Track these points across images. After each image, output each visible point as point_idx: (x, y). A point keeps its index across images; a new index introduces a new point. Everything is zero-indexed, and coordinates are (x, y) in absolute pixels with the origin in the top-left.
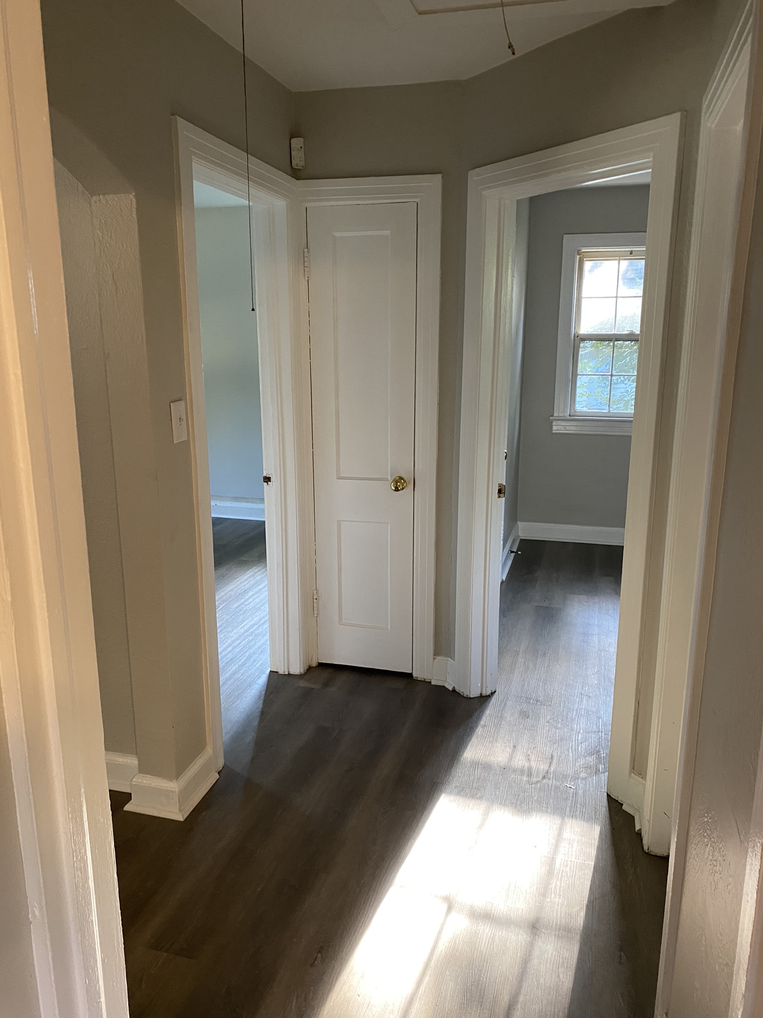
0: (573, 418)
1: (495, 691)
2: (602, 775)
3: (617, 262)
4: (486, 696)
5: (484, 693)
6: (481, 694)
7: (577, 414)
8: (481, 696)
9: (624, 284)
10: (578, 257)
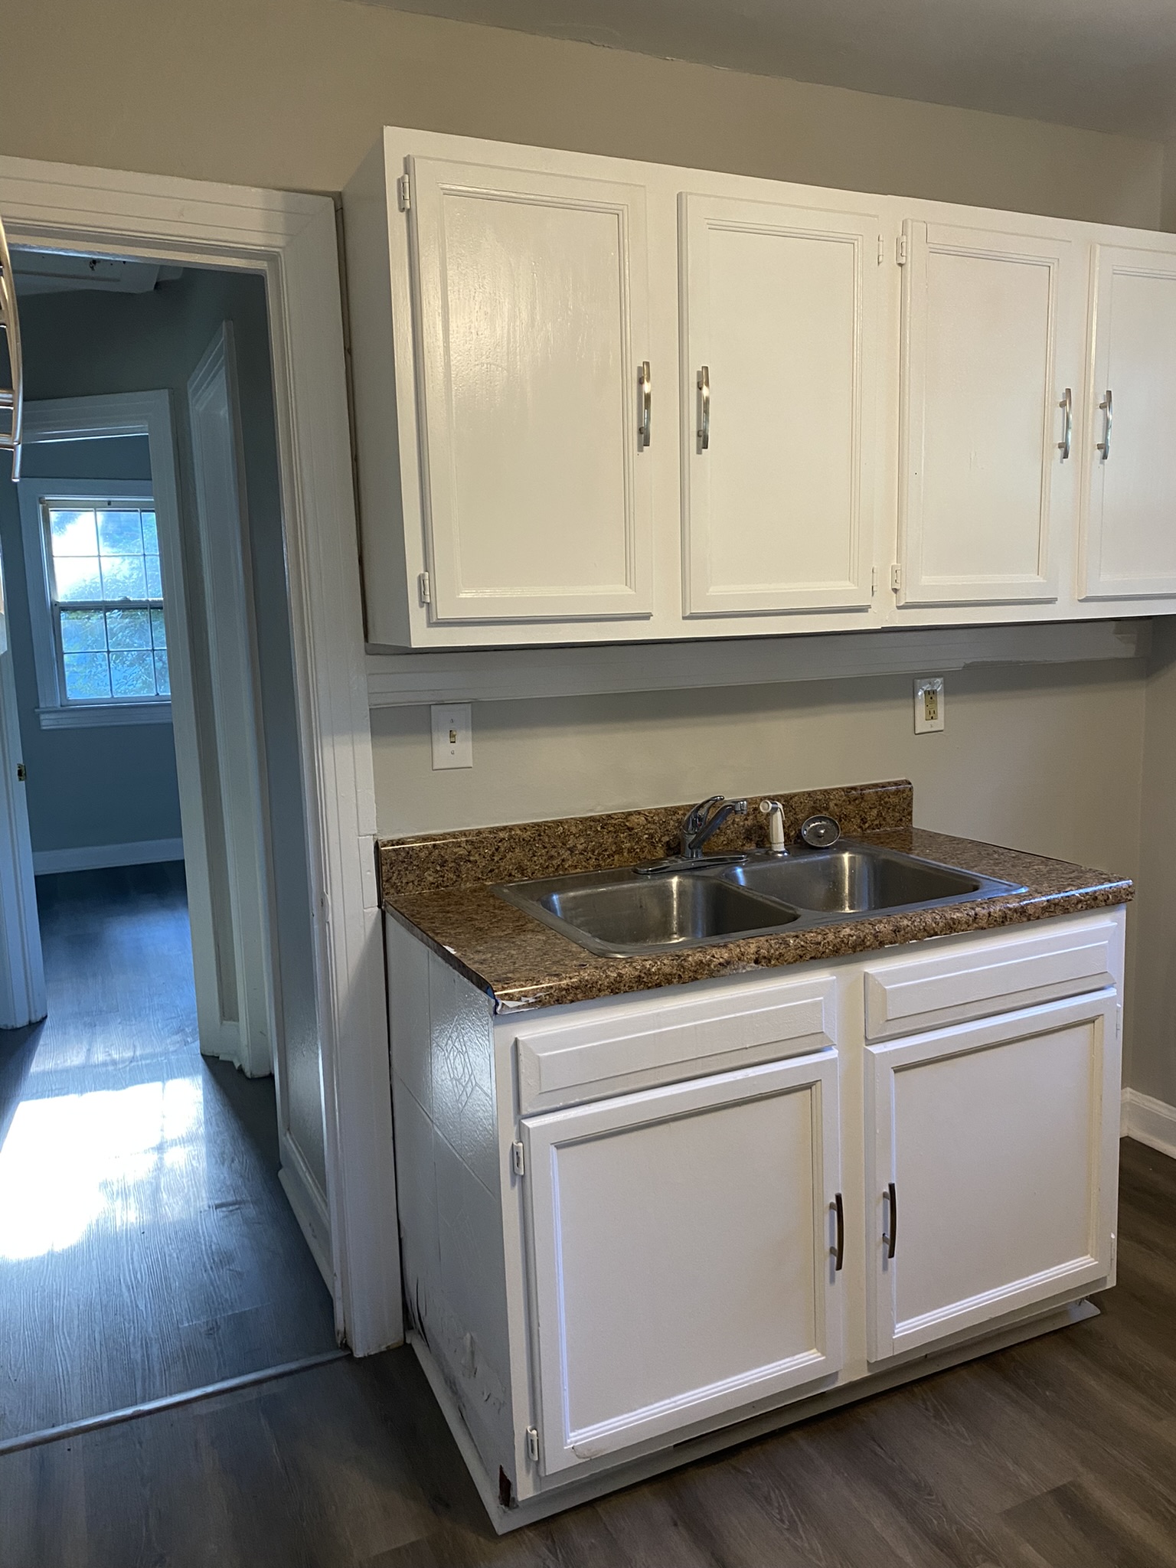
0: (67, 709)
1: (46, 1017)
2: (193, 1045)
3: (93, 513)
4: (37, 1022)
5: (34, 1019)
6: (30, 1022)
7: (70, 703)
8: (30, 1024)
9: (105, 540)
10: (41, 505)
